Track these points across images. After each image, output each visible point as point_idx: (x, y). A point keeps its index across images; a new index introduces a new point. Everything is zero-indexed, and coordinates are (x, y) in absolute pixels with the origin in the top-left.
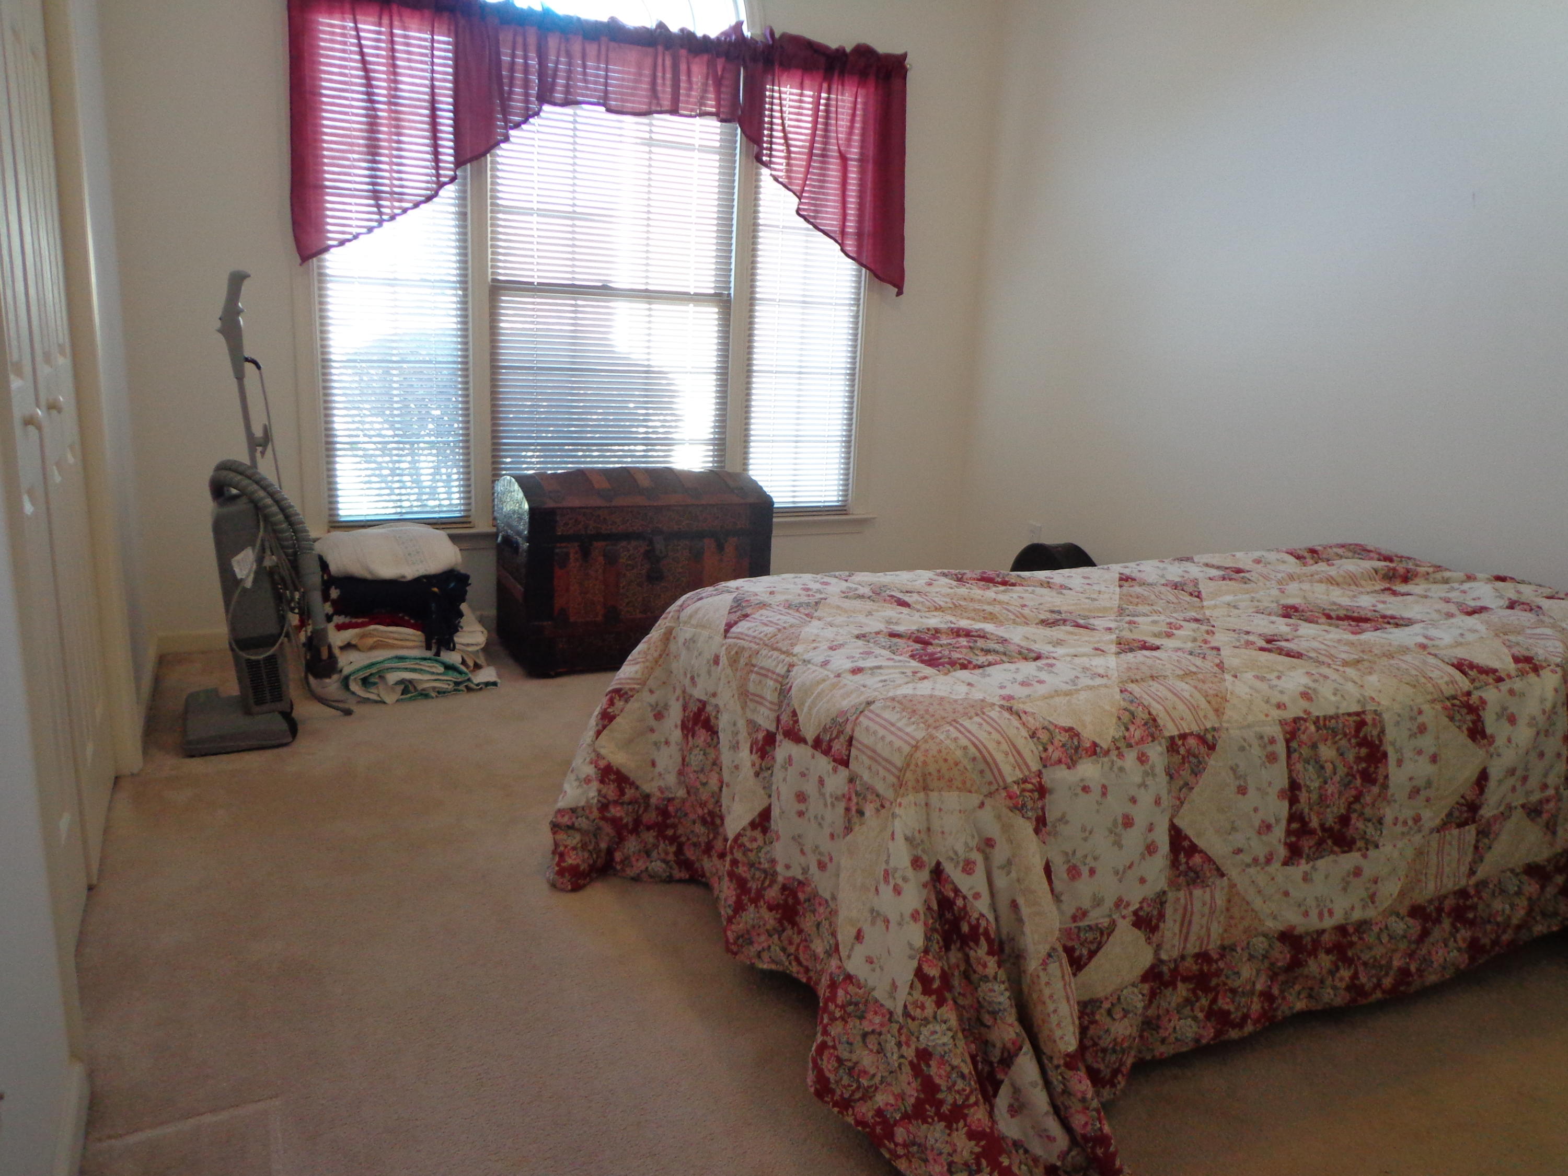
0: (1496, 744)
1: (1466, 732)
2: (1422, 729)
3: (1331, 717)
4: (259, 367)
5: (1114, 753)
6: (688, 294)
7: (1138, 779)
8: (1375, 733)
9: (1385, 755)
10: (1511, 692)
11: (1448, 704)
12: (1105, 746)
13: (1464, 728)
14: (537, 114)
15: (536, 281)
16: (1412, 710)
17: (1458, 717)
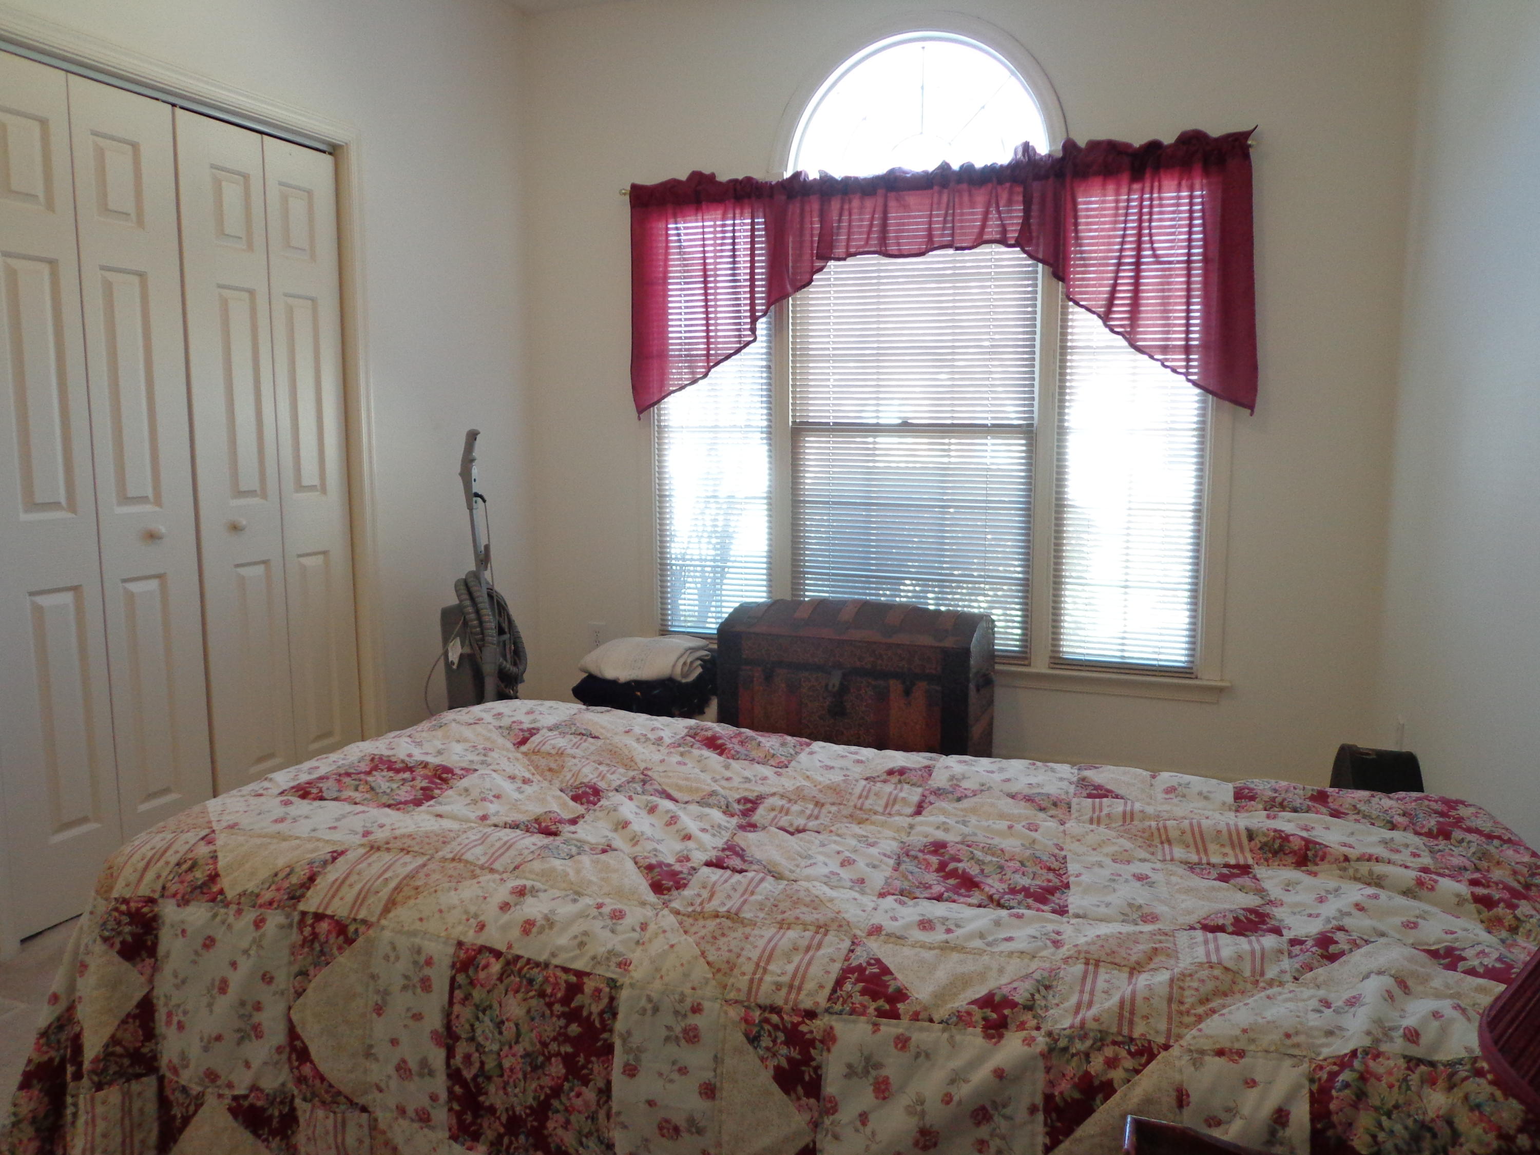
0: (837, 1116)
1: (771, 1072)
2: (692, 1036)
3: (538, 965)
4: (484, 501)
5: (234, 907)
6: (985, 426)
7: (245, 944)
8: (596, 1009)
9: (609, 1049)
10: (902, 1042)
11: (756, 1015)
12: (229, 897)
13: (772, 1063)
14: (820, 269)
15: (831, 421)
16: (681, 1001)
17: (766, 1042)
